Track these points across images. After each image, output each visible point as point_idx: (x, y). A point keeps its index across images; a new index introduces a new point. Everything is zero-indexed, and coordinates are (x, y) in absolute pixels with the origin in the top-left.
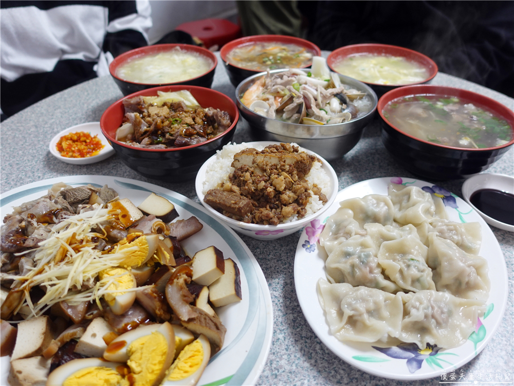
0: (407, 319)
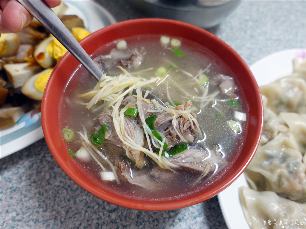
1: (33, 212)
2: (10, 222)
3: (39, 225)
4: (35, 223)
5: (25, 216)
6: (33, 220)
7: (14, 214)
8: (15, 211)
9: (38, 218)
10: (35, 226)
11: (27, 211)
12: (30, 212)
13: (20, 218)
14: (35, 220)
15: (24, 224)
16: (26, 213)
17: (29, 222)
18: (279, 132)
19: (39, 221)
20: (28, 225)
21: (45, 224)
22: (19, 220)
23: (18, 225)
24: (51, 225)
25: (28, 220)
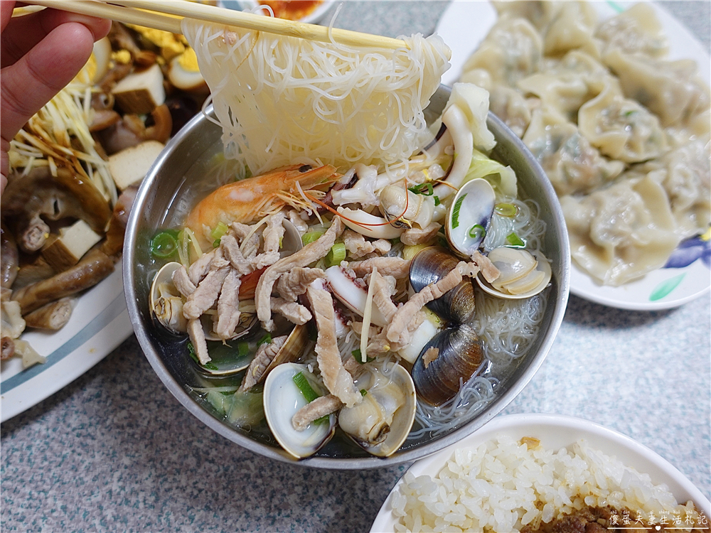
0: (679, 208)
1: (156, 389)
2: (118, 398)
3: (164, 411)
4: (158, 406)
5: (142, 393)
6: (156, 402)
7: (125, 387)
8: (128, 381)
9: (164, 399)
10: (159, 411)
11: (146, 384)
12: (152, 387)
13: (135, 395)
14: (158, 403)
15: (141, 406)
16: (146, 387)
17: (148, 403)
18: (532, 111)
19: (166, 404)
20: (146, 408)
21: (175, 412)
22: (134, 398)
23: (130, 406)
24: (184, 415)
25: (147, 399)
